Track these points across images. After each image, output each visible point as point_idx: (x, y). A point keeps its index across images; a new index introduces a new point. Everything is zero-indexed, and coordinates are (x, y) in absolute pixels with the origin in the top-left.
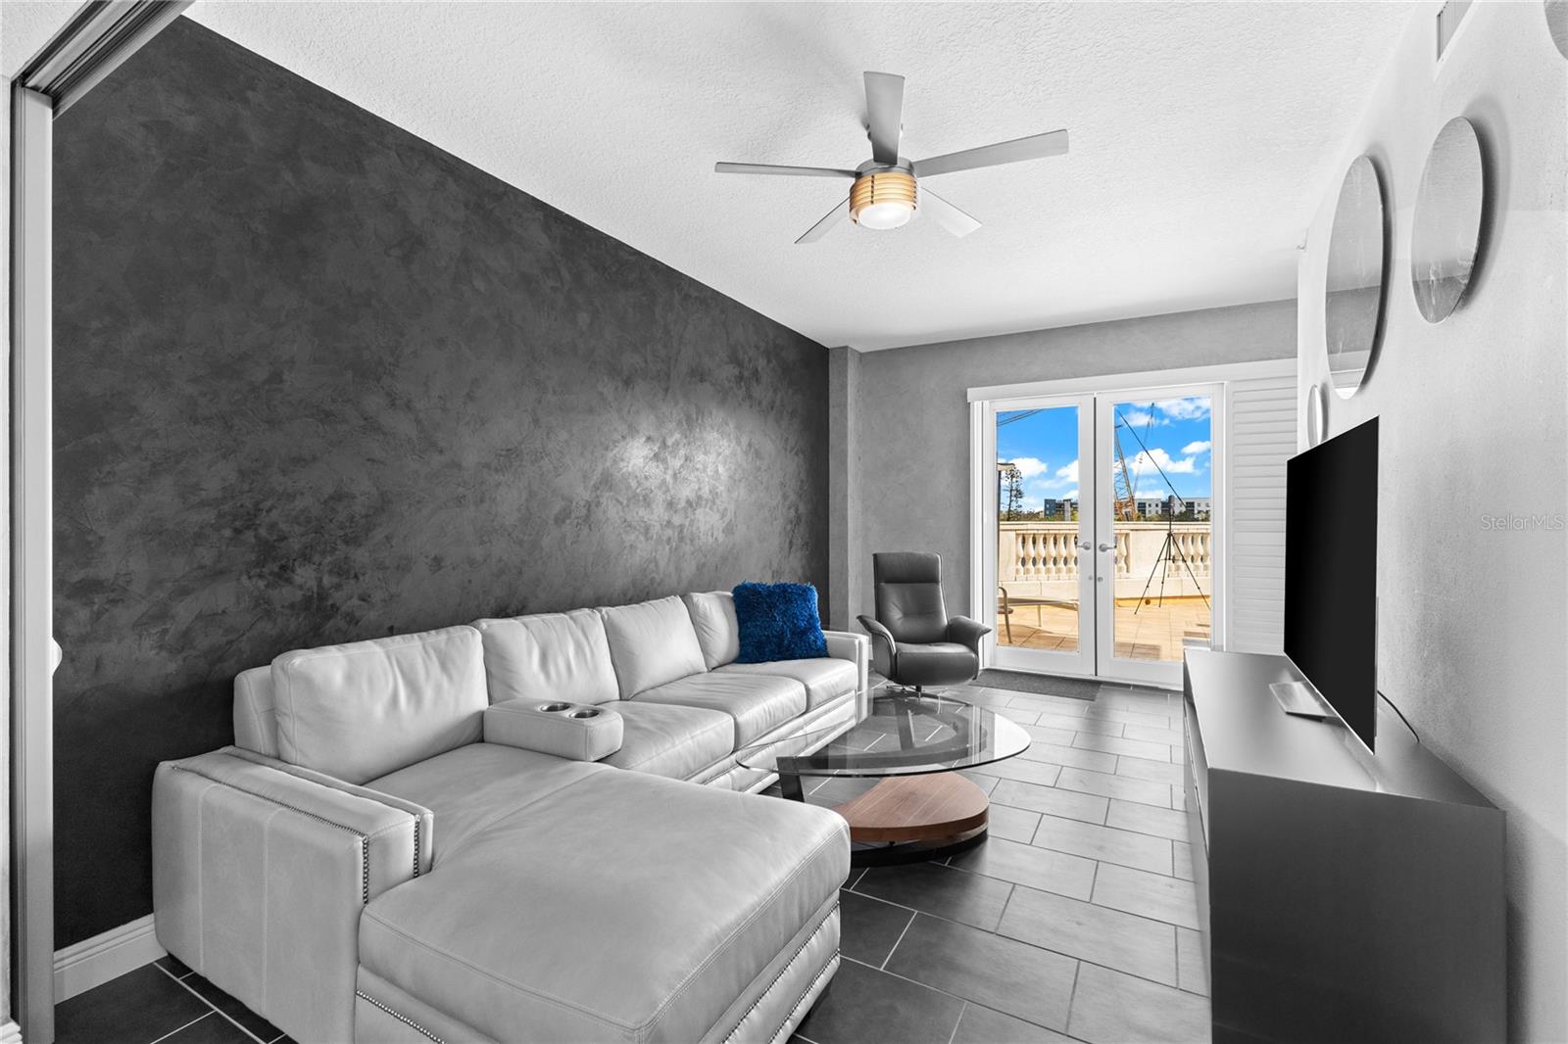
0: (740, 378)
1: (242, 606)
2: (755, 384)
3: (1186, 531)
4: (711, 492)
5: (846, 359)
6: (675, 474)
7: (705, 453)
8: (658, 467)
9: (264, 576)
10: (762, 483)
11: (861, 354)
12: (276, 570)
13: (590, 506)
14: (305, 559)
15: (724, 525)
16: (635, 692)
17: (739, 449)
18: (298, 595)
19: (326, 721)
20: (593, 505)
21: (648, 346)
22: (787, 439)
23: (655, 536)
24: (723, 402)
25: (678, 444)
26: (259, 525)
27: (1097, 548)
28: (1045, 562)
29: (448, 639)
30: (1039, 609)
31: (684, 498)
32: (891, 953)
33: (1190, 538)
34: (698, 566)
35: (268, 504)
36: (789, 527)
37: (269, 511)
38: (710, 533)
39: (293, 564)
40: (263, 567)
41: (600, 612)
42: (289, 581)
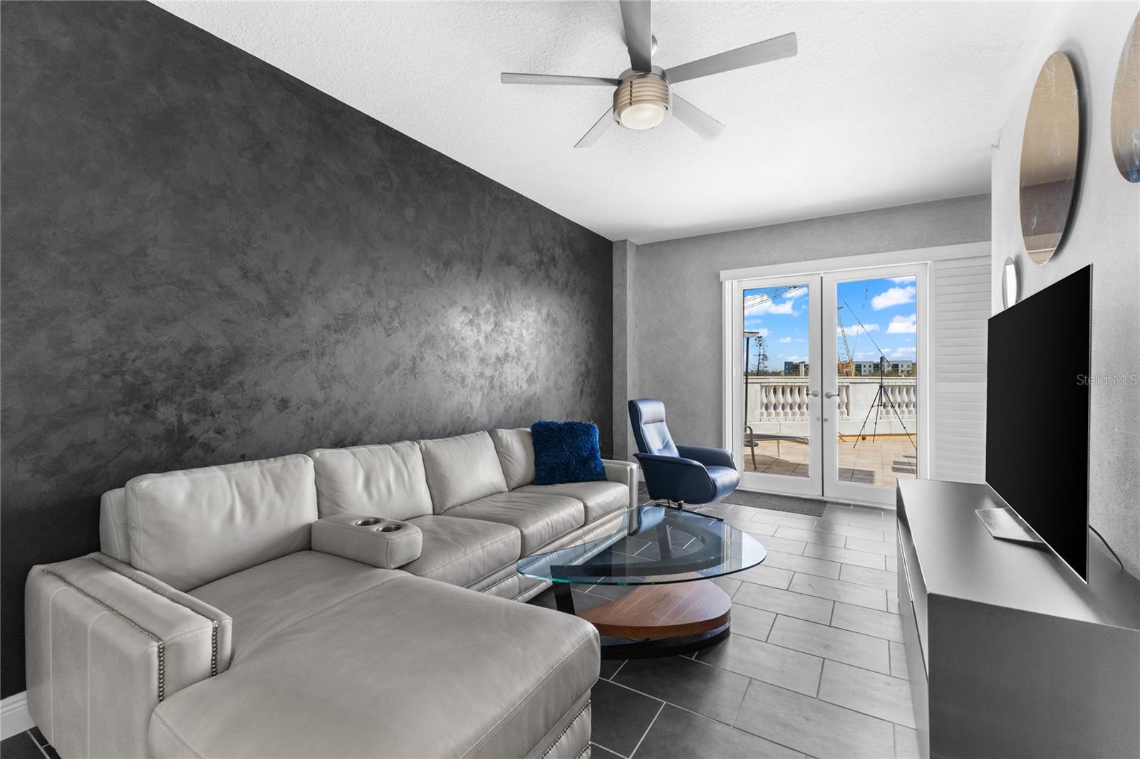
0: (540, 263)
1: (110, 437)
2: (552, 268)
3: (894, 384)
4: (516, 350)
5: (626, 249)
6: (487, 336)
7: (512, 321)
8: (472, 330)
9: (130, 413)
10: (558, 344)
11: (638, 246)
12: (141, 408)
13: (415, 360)
14: (167, 400)
15: (527, 377)
16: (446, 508)
17: (540, 318)
18: (159, 430)
19: (168, 533)
20: (418, 360)
21: (464, 236)
22: (579, 310)
23: (470, 385)
24: (526, 281)
25: (489, 313)
26: (125, 371)
27: (824, 396)
28: (783, 408)
29: (284, 465)
30: (778, 443)
31: (495, 355)
32: (640, 743)
33: (897, 390)
34: (505, 408)
35: (134, 354)
36: (580, 379)
37: (134, 360)
38: (515, 383)
39: (156, 403)
40: (129, 406)
41: (419, 444)
42: (153, 418)
